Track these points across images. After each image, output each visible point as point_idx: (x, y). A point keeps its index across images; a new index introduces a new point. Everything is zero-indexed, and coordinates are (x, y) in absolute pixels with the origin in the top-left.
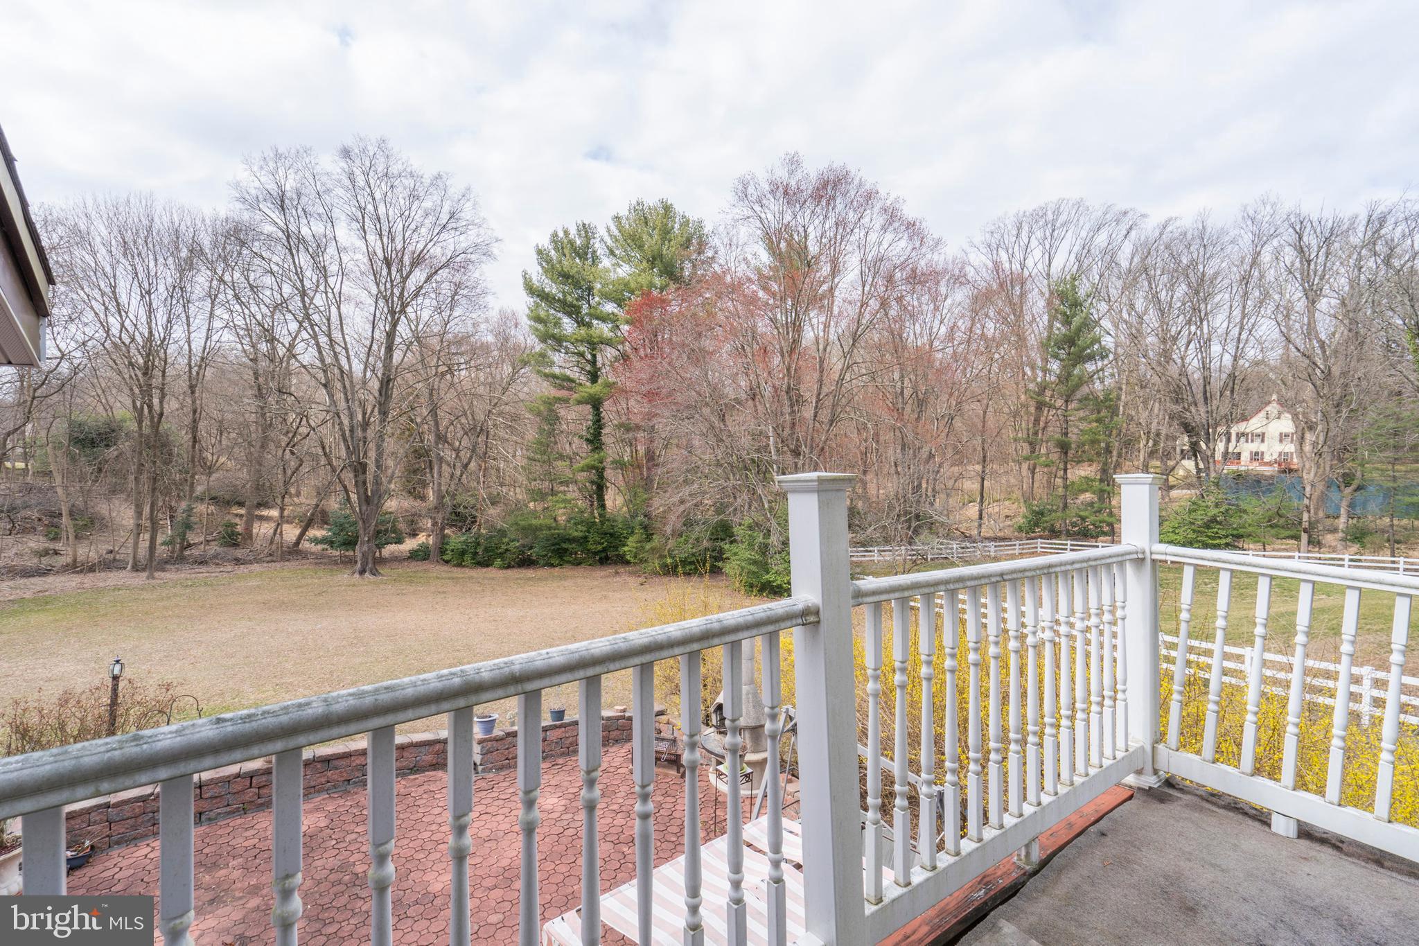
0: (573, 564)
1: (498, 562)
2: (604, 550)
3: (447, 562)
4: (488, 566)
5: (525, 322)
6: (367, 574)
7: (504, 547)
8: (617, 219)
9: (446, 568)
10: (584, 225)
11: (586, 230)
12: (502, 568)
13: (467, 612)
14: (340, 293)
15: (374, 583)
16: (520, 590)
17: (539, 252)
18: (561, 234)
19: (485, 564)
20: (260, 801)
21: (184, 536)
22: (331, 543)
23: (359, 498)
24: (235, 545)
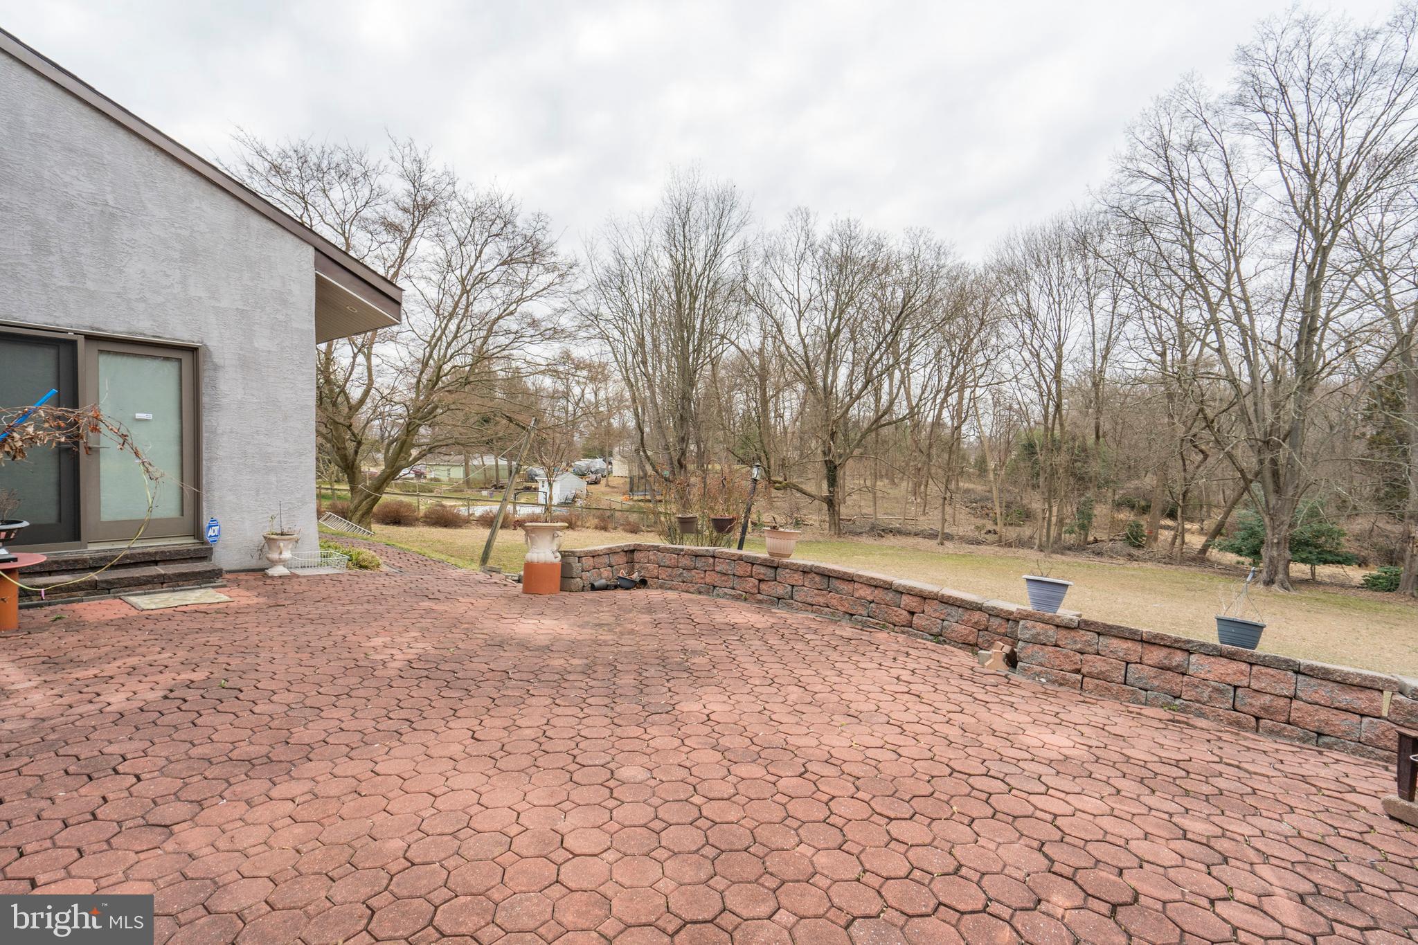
6: (1275, 587)
21: (1084, 528)
22: (1239, 552)
23: (1264, 487)
24: (1139, 547)
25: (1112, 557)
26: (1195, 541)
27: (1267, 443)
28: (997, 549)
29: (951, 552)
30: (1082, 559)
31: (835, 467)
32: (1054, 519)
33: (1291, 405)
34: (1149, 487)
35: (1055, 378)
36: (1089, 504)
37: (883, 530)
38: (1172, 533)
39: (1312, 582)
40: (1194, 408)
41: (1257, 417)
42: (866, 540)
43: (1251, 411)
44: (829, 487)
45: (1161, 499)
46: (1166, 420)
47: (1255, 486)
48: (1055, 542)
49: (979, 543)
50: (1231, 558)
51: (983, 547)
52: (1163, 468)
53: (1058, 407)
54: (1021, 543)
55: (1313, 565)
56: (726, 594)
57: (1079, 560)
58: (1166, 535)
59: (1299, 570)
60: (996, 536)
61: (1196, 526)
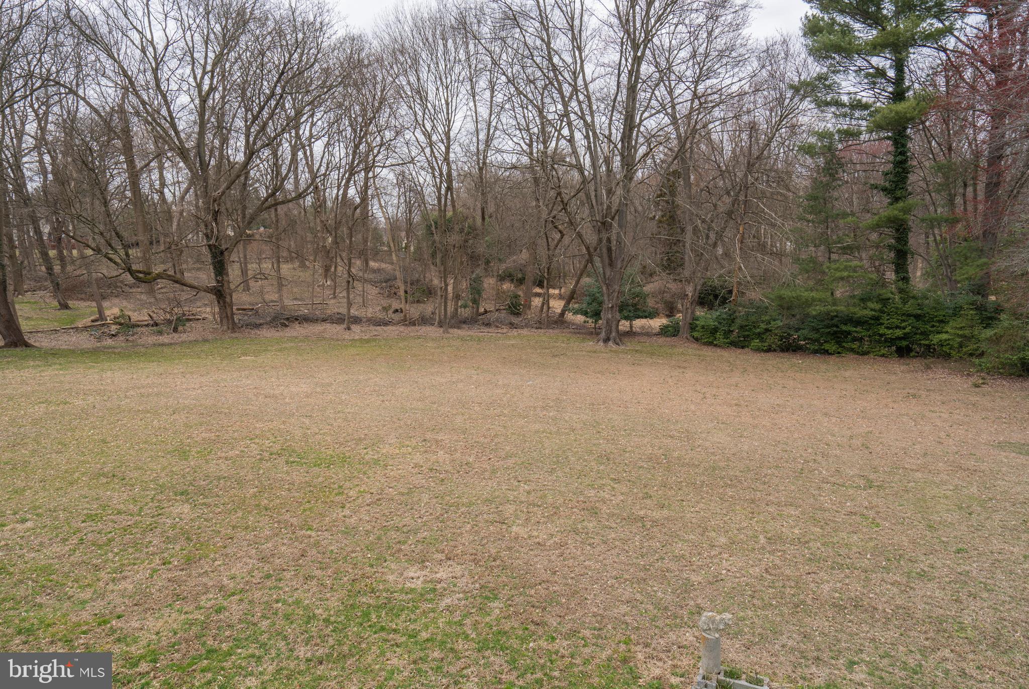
0: (858, 353)
1: (756, 343)
2: (905, 337)
3: (697, 339)
4: (743, 347)
6: (611, 343)
7: (763, 326)
9: (695, 346)
12: (758, 350)
13: (704, 390)
15: (615, 352)
16: (780, 374)
19: (740, 344)
21: (475, 302)
22: (585, 314)
23: (602, 262)
24: (518, 314)
25: (497, 327)
26: (557, 306)
27: (604, 223)
28: (402, 328)
29: (357, 337)
30: (473, 332)
31: (222, 253)
32: (450, 295)
33: (619, 191)
34: (523, 262)
35: (445, 159)
36: (478, 280)
37: (288, 319)
38: (541, 299)
39: (630, 334)
40: (552, 193)
41: (597, 201)
42: (267, 333)
43: (593, 194)
44: (216, 276)
45: (531, 272)
46: (534, 204)
47: (597, 260)
48: (452, 317)
49: (386, 324)
50: (580, 318)
51: (390, 328)
52: (533, 246)
53: (449, 188)
54: (424, 321)
55: (631, 320)
57: (470, 333)
58: (537, 302)
59: (624, 325)
60: (402, 315)
61: (557, 292)
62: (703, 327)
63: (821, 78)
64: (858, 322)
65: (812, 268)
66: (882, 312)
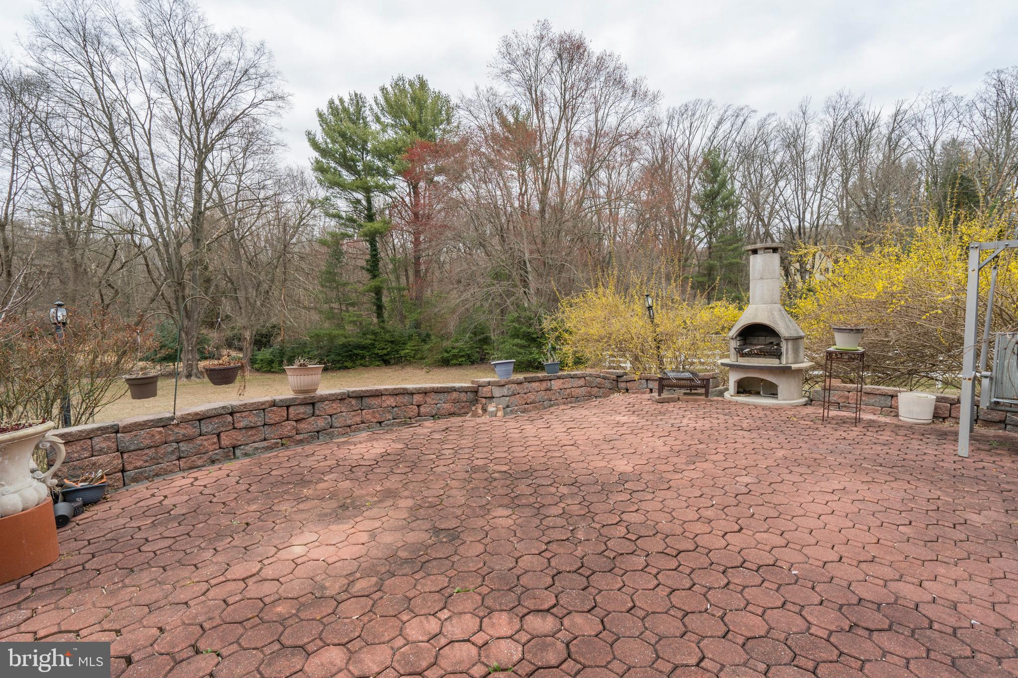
2: (388, 354)
3: (258, 370)
5: (311, 176)
6: (193, 378)
8: (383, 89)
10: (356, 95)
11: (358, 101)
14: (149, 130)
15: (197, 384)
17: (320, 115)
18: (337, 102)
20: (298, 437)
56: (257, 449)
62: (262, 360)
63: (327, 199)
64: (363, 348)
65: (330, 316)
66: (375, 340)
